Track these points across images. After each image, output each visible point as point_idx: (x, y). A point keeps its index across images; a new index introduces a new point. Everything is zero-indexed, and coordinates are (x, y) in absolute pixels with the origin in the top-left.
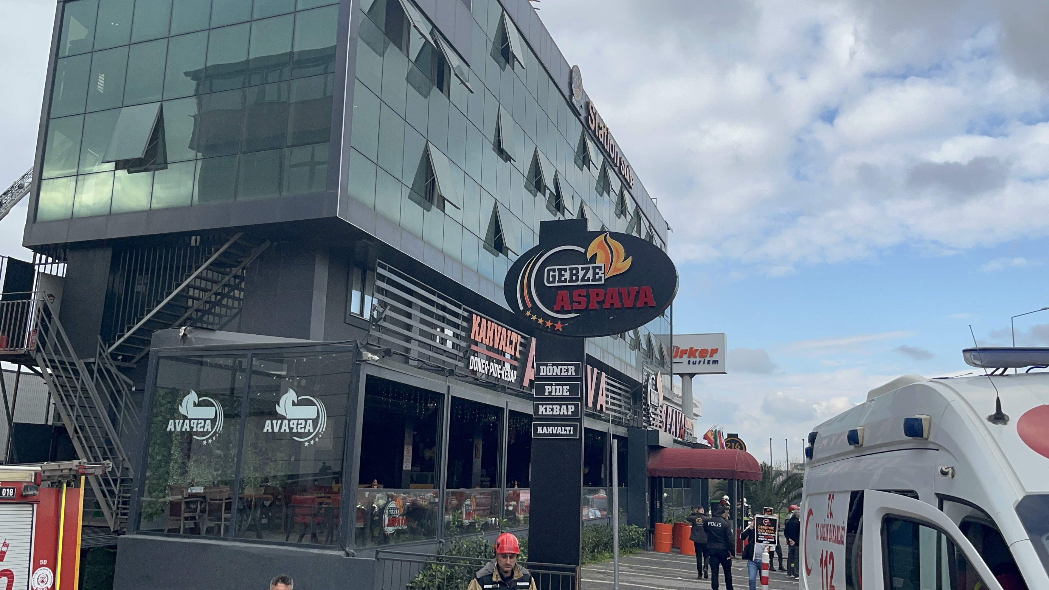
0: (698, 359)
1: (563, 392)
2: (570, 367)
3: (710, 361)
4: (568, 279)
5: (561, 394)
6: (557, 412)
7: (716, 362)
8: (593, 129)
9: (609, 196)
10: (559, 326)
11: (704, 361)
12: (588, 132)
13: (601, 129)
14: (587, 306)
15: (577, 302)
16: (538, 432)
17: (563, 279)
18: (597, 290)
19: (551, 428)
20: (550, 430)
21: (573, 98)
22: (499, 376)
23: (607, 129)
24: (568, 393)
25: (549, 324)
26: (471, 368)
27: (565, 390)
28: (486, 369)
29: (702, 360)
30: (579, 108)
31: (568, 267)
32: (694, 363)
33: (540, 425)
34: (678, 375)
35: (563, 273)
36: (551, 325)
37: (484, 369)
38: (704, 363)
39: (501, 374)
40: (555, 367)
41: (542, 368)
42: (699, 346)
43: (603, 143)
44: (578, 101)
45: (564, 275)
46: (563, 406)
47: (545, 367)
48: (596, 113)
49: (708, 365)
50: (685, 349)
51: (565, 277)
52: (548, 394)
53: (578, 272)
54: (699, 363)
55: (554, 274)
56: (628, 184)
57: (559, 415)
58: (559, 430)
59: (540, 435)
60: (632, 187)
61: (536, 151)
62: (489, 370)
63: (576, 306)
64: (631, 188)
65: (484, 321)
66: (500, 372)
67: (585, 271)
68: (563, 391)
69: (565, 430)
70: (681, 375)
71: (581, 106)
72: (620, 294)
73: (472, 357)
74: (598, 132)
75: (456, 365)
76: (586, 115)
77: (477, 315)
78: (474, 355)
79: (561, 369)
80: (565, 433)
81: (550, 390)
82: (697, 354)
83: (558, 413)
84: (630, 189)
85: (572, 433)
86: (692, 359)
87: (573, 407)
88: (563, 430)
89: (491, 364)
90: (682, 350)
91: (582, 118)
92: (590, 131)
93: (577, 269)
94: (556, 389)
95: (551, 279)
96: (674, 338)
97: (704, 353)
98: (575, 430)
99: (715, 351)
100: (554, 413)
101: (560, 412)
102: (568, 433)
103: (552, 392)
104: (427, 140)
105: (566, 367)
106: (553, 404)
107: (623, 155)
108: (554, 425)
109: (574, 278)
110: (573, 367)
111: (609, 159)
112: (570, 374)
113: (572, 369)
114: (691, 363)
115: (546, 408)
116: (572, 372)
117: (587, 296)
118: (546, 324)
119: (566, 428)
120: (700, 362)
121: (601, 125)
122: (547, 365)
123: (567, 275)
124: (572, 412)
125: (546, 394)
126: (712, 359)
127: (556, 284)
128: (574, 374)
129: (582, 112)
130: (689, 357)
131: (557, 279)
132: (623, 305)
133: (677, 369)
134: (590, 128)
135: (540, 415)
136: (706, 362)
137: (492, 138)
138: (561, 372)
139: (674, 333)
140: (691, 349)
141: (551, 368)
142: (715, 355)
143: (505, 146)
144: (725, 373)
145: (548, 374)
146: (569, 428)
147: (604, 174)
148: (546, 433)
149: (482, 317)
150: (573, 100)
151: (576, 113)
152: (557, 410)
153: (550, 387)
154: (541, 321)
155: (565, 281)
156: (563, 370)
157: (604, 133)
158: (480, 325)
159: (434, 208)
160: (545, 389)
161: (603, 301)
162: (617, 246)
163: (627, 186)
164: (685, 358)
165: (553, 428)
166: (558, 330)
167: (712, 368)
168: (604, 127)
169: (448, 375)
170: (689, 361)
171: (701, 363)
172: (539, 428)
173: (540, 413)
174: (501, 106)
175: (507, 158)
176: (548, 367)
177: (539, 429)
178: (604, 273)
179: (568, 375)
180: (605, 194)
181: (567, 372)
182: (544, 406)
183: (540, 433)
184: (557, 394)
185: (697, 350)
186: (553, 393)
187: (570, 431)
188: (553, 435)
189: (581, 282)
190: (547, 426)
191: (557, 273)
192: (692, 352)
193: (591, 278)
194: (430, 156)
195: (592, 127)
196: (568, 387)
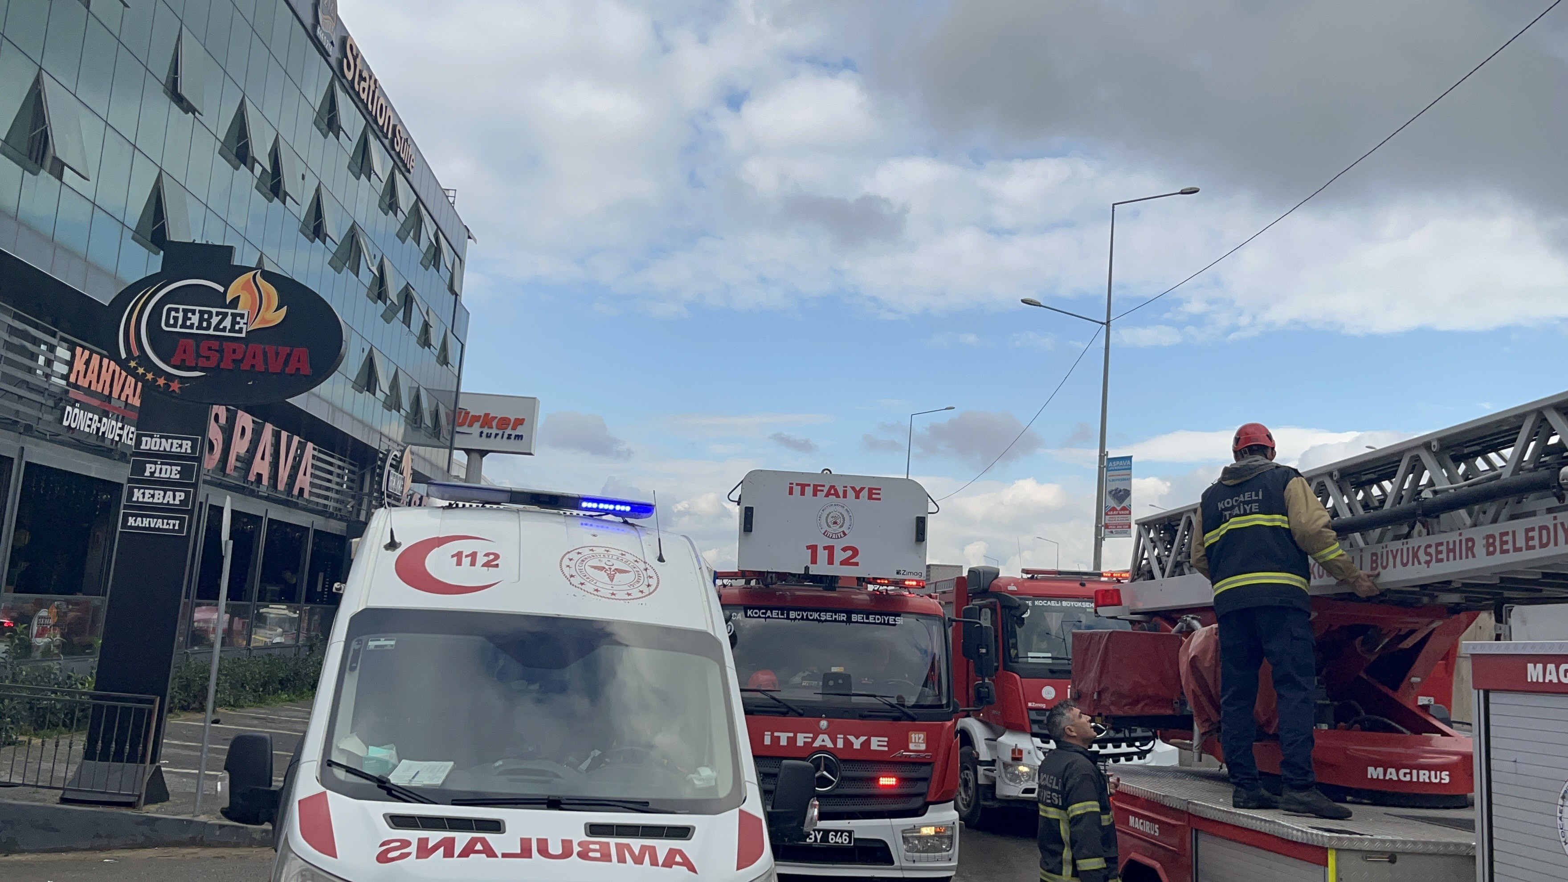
0: (494, 431)
1: (171, 474)
2: (184, 442)
3: (511, 435)
4: (196, 324)
5: (167, 476)
6: (159, 499)
7: (519, 437)
8: (350, 78)
9: (369, 181)
10: (175, 386)
11: (503, 435)
12: (341, 82)
13: (365, 80)
14: (218, 365)
15: (204, 357)
16: (129, 524)
17: (188, 323)
18: (234, 345)
19: (148, 519)
20: (146, 522)
21: (319, 28)
22: (117, 438)
23: (376, 81)
24: (178, 476)
25: (161, 381)
26: (66, 423)
27: (174, 472)
28: (94, 426)
29: (500, 432)
30: (327, 46)
31: (198, 308)
32: (488, 436)
33: (133, 515)
34: (463, 452)
35: (190, 315)
36: (165, 384)
37: (89, 426)
38: (502, 437)
39: (120, 436)
40: (163, 440)
41: (144, 439)
42: (497, 412)
43: (365, 101)
44: (326, 34)
45: (190, 319)
46: (168, 493)
47: (149, 439)
48: (357, 55)
49: (509, 440)
50: (477, 414)
51: (192, 322)
52: (149, 475)
53: (210, 317)
54: (495, 437)
55: (176, 315)
56: (405, 165)
57: (162, 504)
58: (159, 523)
59: (131, 527)
60: (411, 170)
61: (242, 103)
62: (98, 429)
63: (202, 363)
64: (409, 171)
65: (96, 358)
66: (118, 432)
67: (220, 316)
68: (172, 472)
69: (168, 524)
70: (468, 451)
71: (332, 43)
72: (265, 353)
73: (69, 408)
74: (359, 84)
75: (40, 419)
76: (340, 57)
77: (84, 348)
78: (73, 406)
79: (172, 443)
80: (167, 527)
81: (153, 470)
82: (494, 424)
83: (160, 501)
84: (407, 174)
85: (177, 528)
86: (486, 430)
87: (183, 494)
88: (165, 524)
89: (105, 420)
90: (472, 416)
91: (333, 61)
92: (344, 81)
93: (210, 314)
94: (161, 469)
95: (172, 322)
96: (461, 396)
97: (504, 423)
98: (181, 525)
99: (519, 422)
100: (154, 501)
101: (164, 499)
102: (171, 527)
103: (155, 472)
104: (41, 68)
105: (180, 442)
106: (154, 489)
107: (401, 122)
108: (153, 517)
109: (205, 324)
110: (189, 443)
111: (375, 127)
112: (183, 451)
113: (187, 445)
114: (484, 435)
115: (144, 494)
116: (186, 449)
117: (220, 351)
118: (157, 381)
119: (170, 521)
120: (497, 435)
121: (365, 74)
122: (152, 437)
123: (195, 319)
124: (180, 501)
125: (146, 474)
126: (514, 433)
127: (178, 330)
128: (189, 451)
129: (334, 53)
130: (482, 426)
131: (180, 322)
132: (267, 369)
133: (459, 441)
134: (344, 77)
135: (135, 502)
136: (506, 436)
137: (163, 74)
138: (171, 447)
139: (462, 390)
140: (487, 415)
141: (158, 440)
142: (519, 427)
143: (184, 90)
144: (530, 454)
145: (153, 448)
146: (174, 521)
147: (363, 148)
148: (140, 525)
149: (92, 352)
150: (319, 32)
151: (324, 53)
152: (159, 497)
153: (153, 466)
154: (150, 376)
155: (191, 326)
156: (175, 445)
157: (369, 86)
158: (87, 363)
159: (44, 174)
160: (146, 468)
161: (242, 360)
162: (271, 292)
163: (403, 169)
164: (476, 428)
165: (151, 520)
166: (174, 391)
167: (513, 445)
168: (370, 78)
169: (22, 431)
170: (482, 433)
171: (498, 437)
172: (130, 518)
173: (135, 499)
174: (184, 27)
175: (188, 108)
176: (154, 440)
177: (131, 521)
178: (246, 324)
179: (180, 453)
180: (363, 176)
181: (179, 449)
182: (142, 491)
183: (131, 526)
184: (163, 475)
185: (494, 418)
186: (157, 474)
187: (174, 525)
188: (149, 528)
189: (214, 330)
190: (142, 516)
191: (181, 315)
192: (487, 421)
193: (229, 327)
194: (43, 94)
195: (349, 75)
196: (179, 468)
